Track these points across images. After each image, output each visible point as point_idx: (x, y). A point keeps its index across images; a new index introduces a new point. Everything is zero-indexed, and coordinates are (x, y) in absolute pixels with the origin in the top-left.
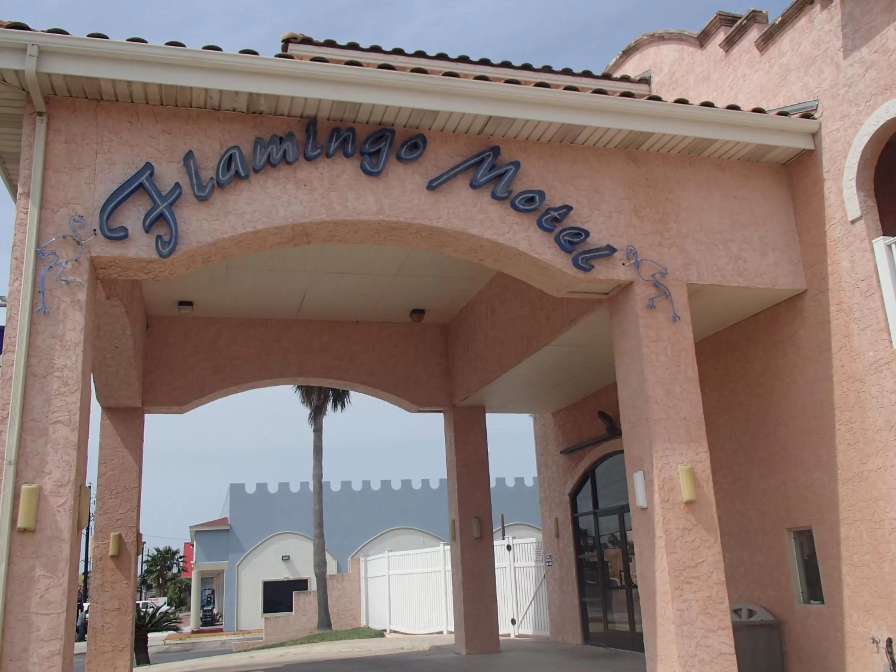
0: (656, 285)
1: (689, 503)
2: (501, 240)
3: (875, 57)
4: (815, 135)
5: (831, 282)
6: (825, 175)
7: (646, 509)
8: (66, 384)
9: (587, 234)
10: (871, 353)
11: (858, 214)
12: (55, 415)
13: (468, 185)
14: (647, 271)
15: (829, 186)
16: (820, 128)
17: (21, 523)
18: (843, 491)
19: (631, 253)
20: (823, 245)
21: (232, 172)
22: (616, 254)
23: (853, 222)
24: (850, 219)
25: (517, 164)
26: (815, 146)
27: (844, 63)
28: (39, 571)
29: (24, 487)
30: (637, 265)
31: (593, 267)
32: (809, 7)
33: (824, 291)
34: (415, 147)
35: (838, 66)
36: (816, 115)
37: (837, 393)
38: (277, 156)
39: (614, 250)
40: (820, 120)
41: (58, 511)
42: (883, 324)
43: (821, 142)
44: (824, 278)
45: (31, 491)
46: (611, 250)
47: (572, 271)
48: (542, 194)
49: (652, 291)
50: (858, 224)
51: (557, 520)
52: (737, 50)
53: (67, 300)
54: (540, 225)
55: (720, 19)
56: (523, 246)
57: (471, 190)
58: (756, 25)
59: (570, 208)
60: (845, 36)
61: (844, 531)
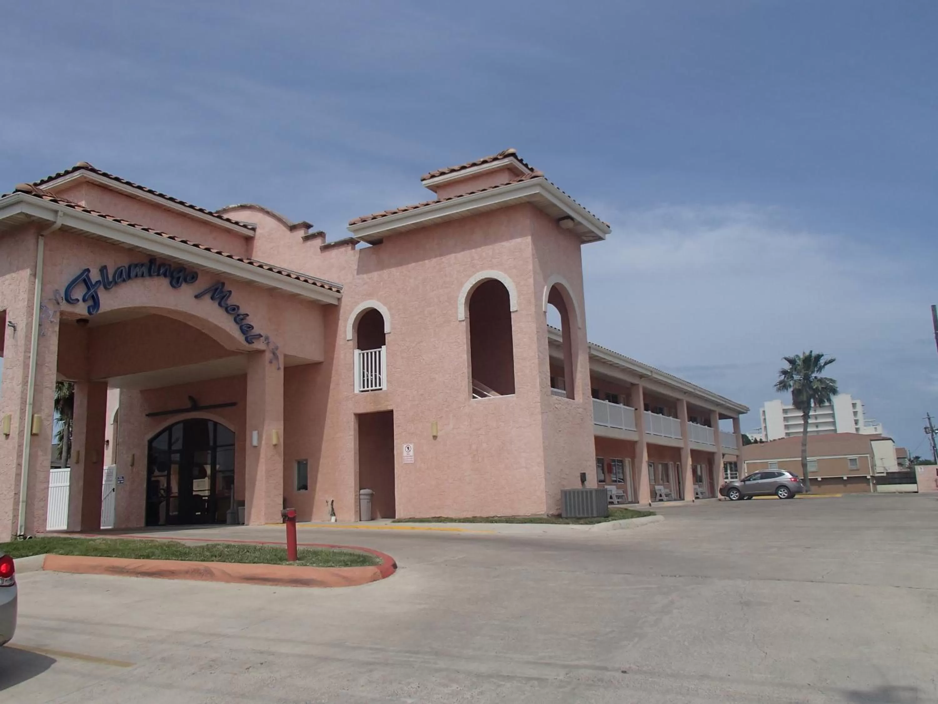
0: (274, 354)
1: (275, 445)
2: (220, 325)
3: (368, 280)
4: (339, 299)
5: (335, 361)
6: (340, 318)
7: (256, 447)
8: (50, 370)
9: (253, 328)
10: (346, 393)
11: (351, 338)
12: (46, 384)
13: (210, 298)
14: (271, 346)
15: (341, 323)
16: (342, 298)
17: (34, 432)
18: (324, 446)
19: (267, 338)
20: (334, 346)
21: (122, 279)
22: (261, 338)
23: (348, 340)
24: (348, 339)
25: (230, 292)
26: (339, 303)
27: (356, 277)
28: (40, 453)
29: (36, 415)
30: (268, 343)
31: (253, 343)
32: (346, 245)
33: (331, 364)
34: (193, 278)
35: (354, 276)
36: (341, 291)
37: (329, 406)
38: (140, 273)
39: (261, 336)
40: (342, 294)
41: (47, 427)
42: (353, 383)
43: (341, 303)
44: (332, 359)
45: (38, 417)
46: (260, 336)
47: (245, 343)
48: (238, 307)
49: (271, 355)
50: (350, 342)
51: (134, 455)
52: (309, 243)
53: (50, 329)
54: (235, 320)
55: (304, 225)
56: (228, 329)
57: (211, 300)
58: (321, 238)
59: (247, 315)
60: (358, 266)
61: (322, 461)
